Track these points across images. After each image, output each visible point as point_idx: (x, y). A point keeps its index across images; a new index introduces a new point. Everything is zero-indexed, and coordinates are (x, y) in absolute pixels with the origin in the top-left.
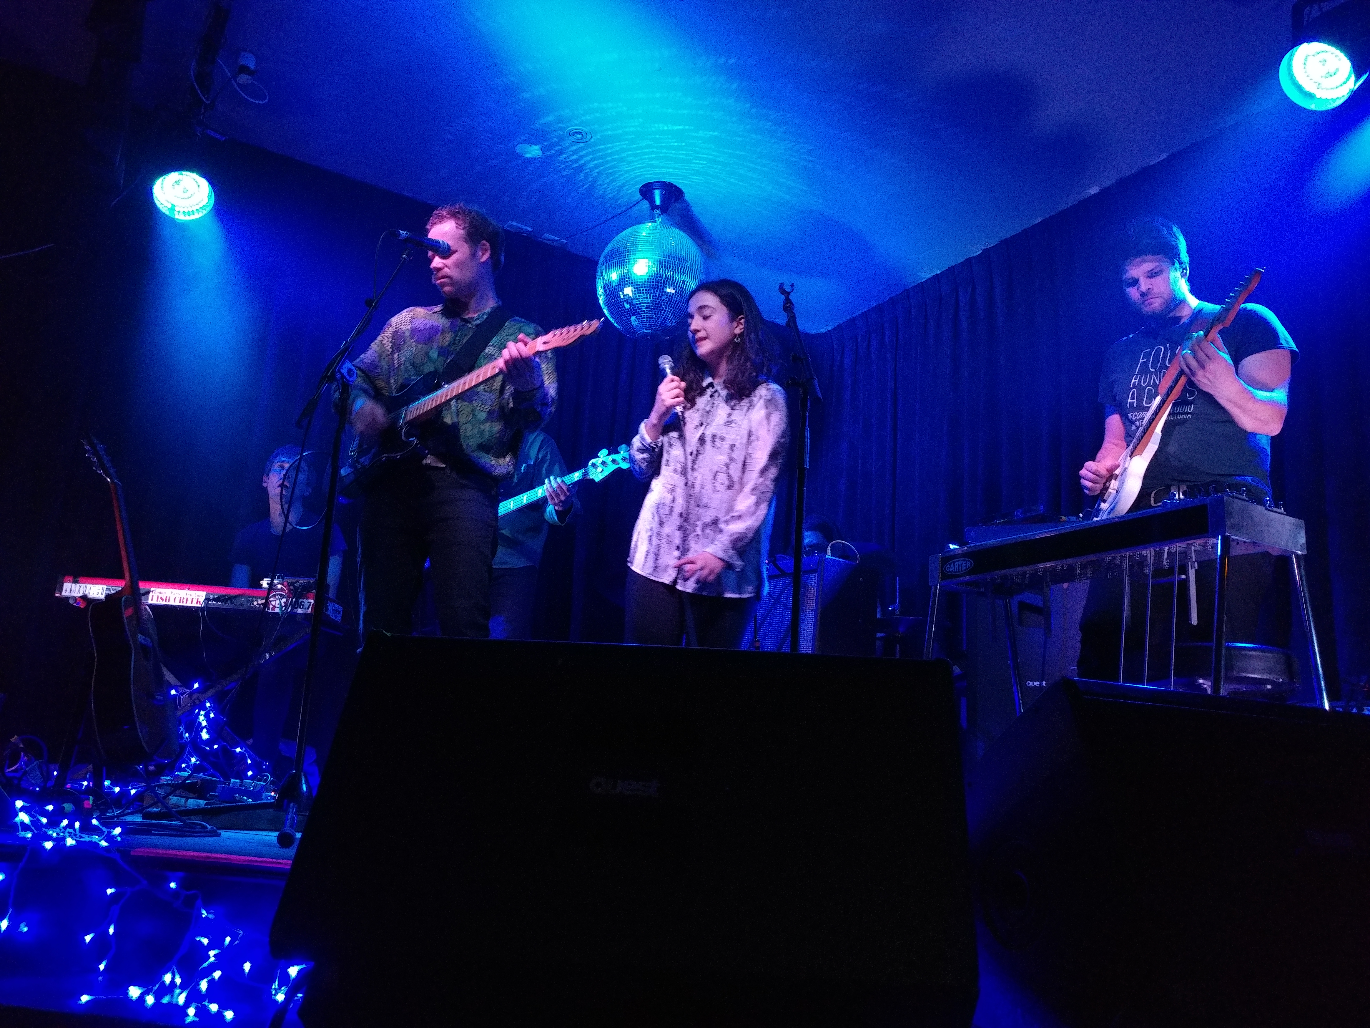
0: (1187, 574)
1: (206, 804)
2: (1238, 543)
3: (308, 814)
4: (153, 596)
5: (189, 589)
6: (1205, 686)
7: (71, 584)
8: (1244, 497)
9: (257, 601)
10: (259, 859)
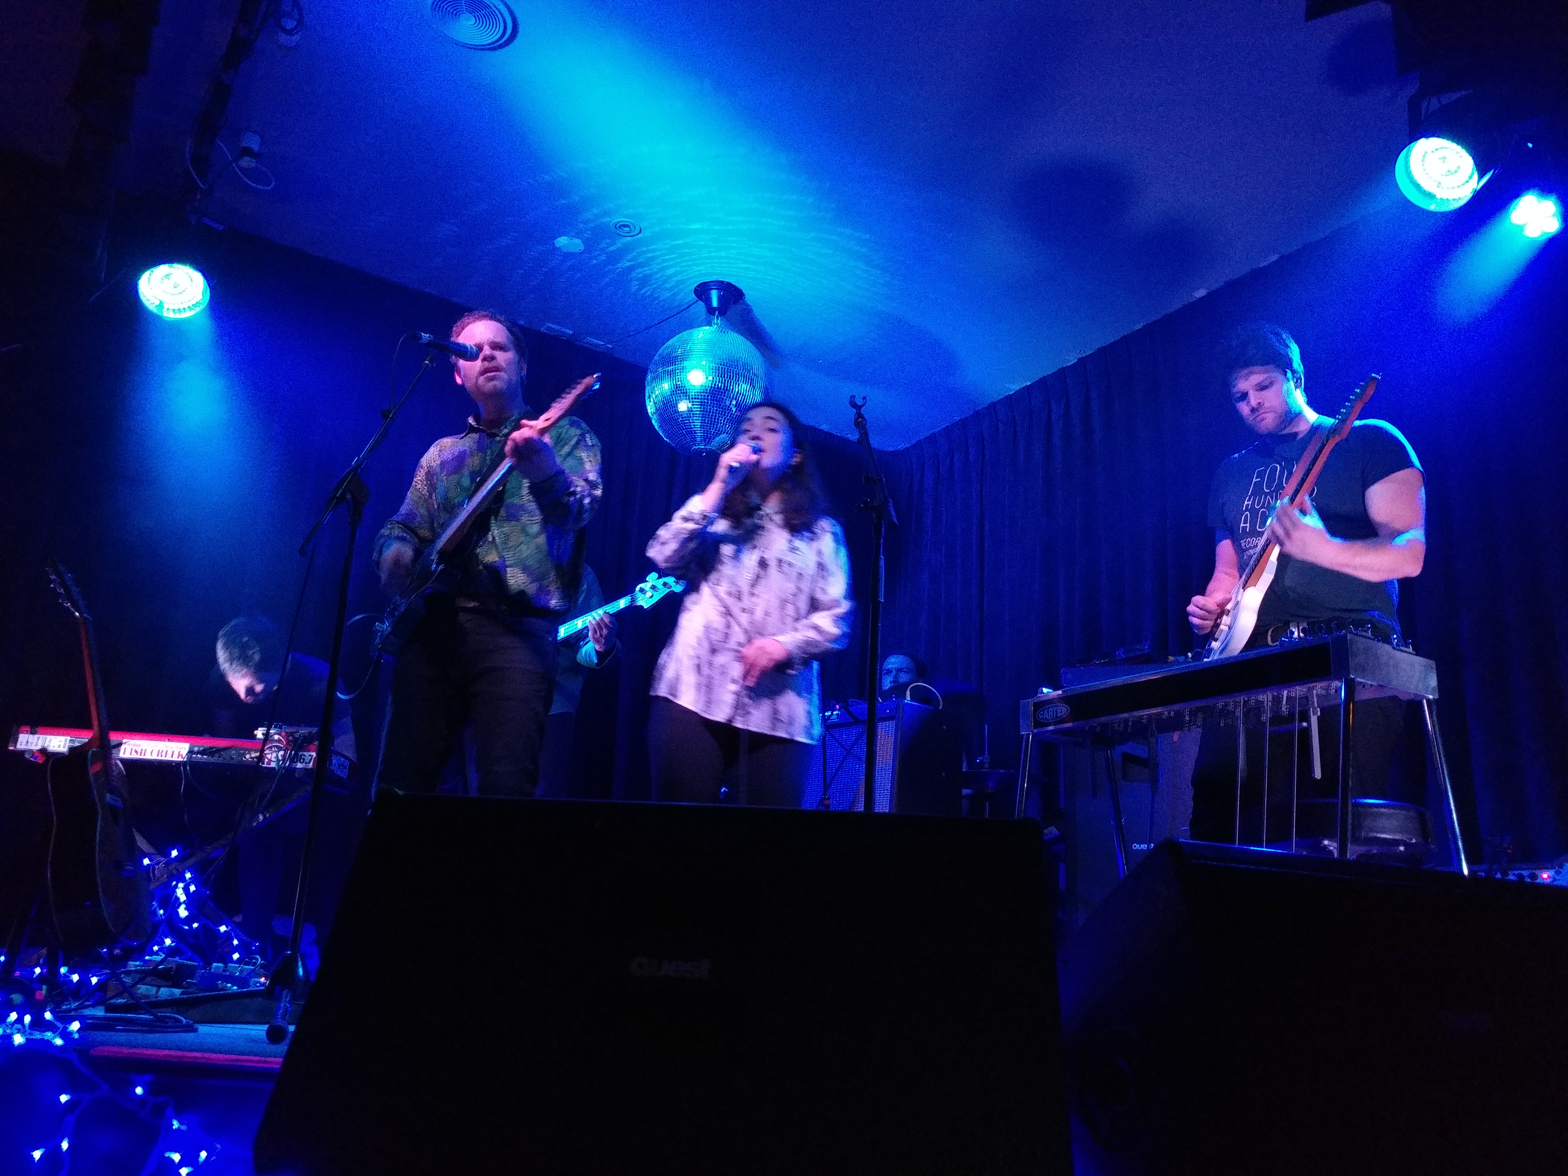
0: (1308, 721)
1: (182, 994)
2: (1364, 686)
3: (303, 1003)
4: (125, 749)
5: (169, 740)
6: (1331, 848)
7: (28, 735)
8: (1369, 634)
9: (250, 754)
10: (244, 1057)
